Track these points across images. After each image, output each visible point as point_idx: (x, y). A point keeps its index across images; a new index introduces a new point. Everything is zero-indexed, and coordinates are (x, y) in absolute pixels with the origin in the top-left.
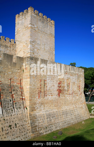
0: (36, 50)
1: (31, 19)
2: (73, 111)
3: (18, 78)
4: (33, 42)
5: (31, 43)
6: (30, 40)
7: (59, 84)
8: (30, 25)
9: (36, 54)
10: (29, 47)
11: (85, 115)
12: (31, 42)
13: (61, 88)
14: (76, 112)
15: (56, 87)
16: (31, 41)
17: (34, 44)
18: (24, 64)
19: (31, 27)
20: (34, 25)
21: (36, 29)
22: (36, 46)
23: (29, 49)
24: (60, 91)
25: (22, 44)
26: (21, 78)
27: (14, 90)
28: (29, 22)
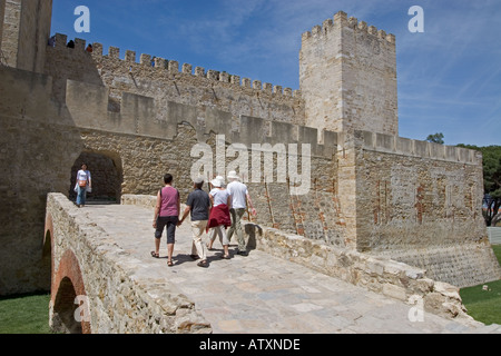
0: (354, 111)
1: (342, 40)
2: (457, 258)
3: (328, 178)
4: (347, 93)
5: (343, 97)
6: (341, 89)
7: (419, 190)
8: (340, 55)
9: (355, 122)
10: (340, 106)
11: (489, 271)
12: (345, 94)
13: (423, 201)
14: (465, 262)
15: (412, 198)
16: (343, 92)
17: (349, 97)
18: (339, 148)
19: (343, 59)
20: (348, 53)
21: (354, 62)
22: (355, 102)
23: (340, 111)
24: (422, 209)
25: (320, 100)
26: (334, 177)
27: (323, 204)
28: (338, 48)
